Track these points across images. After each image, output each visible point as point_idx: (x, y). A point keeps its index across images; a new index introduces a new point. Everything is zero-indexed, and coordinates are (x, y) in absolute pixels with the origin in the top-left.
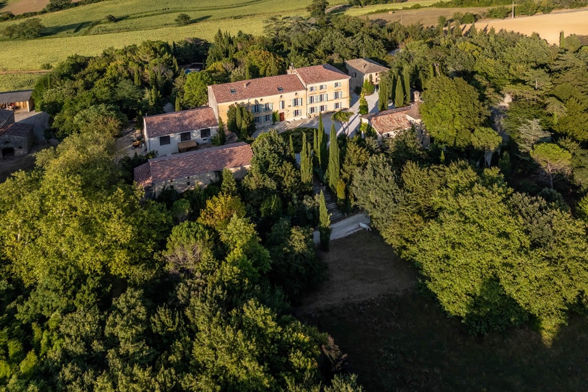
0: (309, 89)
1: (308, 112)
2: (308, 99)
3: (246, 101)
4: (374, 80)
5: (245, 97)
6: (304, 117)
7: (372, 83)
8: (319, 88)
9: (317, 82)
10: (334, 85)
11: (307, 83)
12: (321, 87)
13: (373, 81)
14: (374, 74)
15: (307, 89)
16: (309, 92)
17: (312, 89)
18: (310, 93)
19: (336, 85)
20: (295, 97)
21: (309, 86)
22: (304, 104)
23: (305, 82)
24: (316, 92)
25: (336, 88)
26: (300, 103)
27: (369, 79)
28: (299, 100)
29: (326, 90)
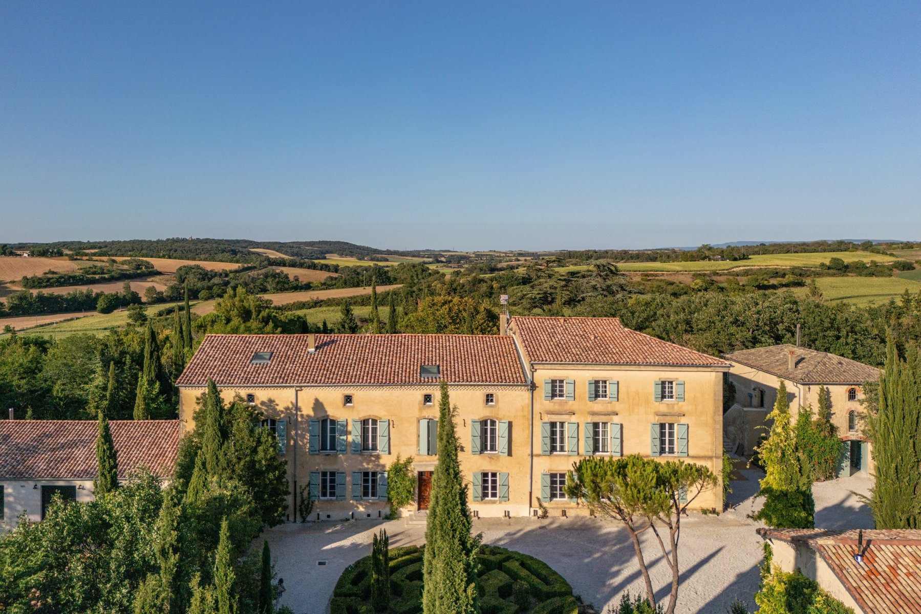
0: (543, 390)
1: (537, 493)
2: (540, 432)
3: (283, 398)
4: (839, 419)
5: (282, 381)
6: (521, 510)
7: (833, 429)
8: (585, 390)
9: (577, 362)
10: (653, 391)
11: (537, 360)
12: (598, 389)
13: (834, 421)
14: (838, 393)
15: (533, 387)
16: (543, 402)
17: (556, 390)
18: (549, 405)
19: (665, 390)
20: (484, 412)
21: (543, 375)
22: (521, 450)
23: (530, 354)
24: (572, 405)
25: (663, 406)
26: (501, 443)
27: (816, 408)
28: (501, 429)
29: (617, 407)
